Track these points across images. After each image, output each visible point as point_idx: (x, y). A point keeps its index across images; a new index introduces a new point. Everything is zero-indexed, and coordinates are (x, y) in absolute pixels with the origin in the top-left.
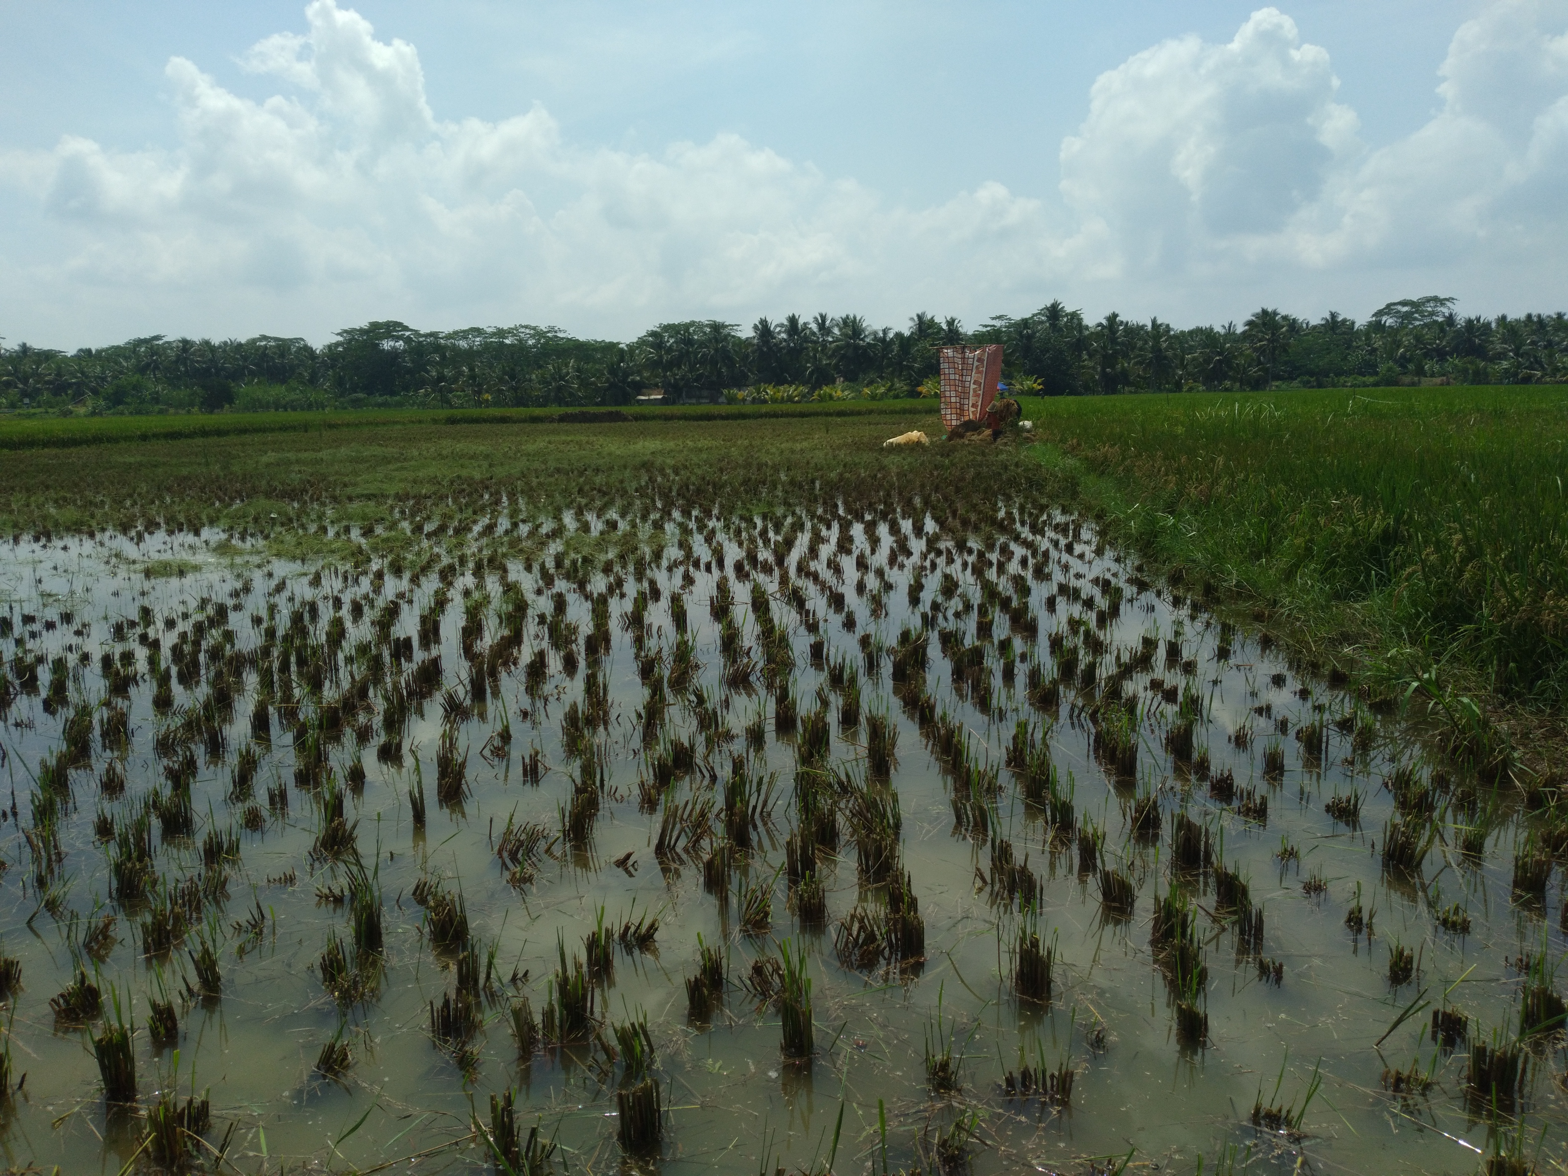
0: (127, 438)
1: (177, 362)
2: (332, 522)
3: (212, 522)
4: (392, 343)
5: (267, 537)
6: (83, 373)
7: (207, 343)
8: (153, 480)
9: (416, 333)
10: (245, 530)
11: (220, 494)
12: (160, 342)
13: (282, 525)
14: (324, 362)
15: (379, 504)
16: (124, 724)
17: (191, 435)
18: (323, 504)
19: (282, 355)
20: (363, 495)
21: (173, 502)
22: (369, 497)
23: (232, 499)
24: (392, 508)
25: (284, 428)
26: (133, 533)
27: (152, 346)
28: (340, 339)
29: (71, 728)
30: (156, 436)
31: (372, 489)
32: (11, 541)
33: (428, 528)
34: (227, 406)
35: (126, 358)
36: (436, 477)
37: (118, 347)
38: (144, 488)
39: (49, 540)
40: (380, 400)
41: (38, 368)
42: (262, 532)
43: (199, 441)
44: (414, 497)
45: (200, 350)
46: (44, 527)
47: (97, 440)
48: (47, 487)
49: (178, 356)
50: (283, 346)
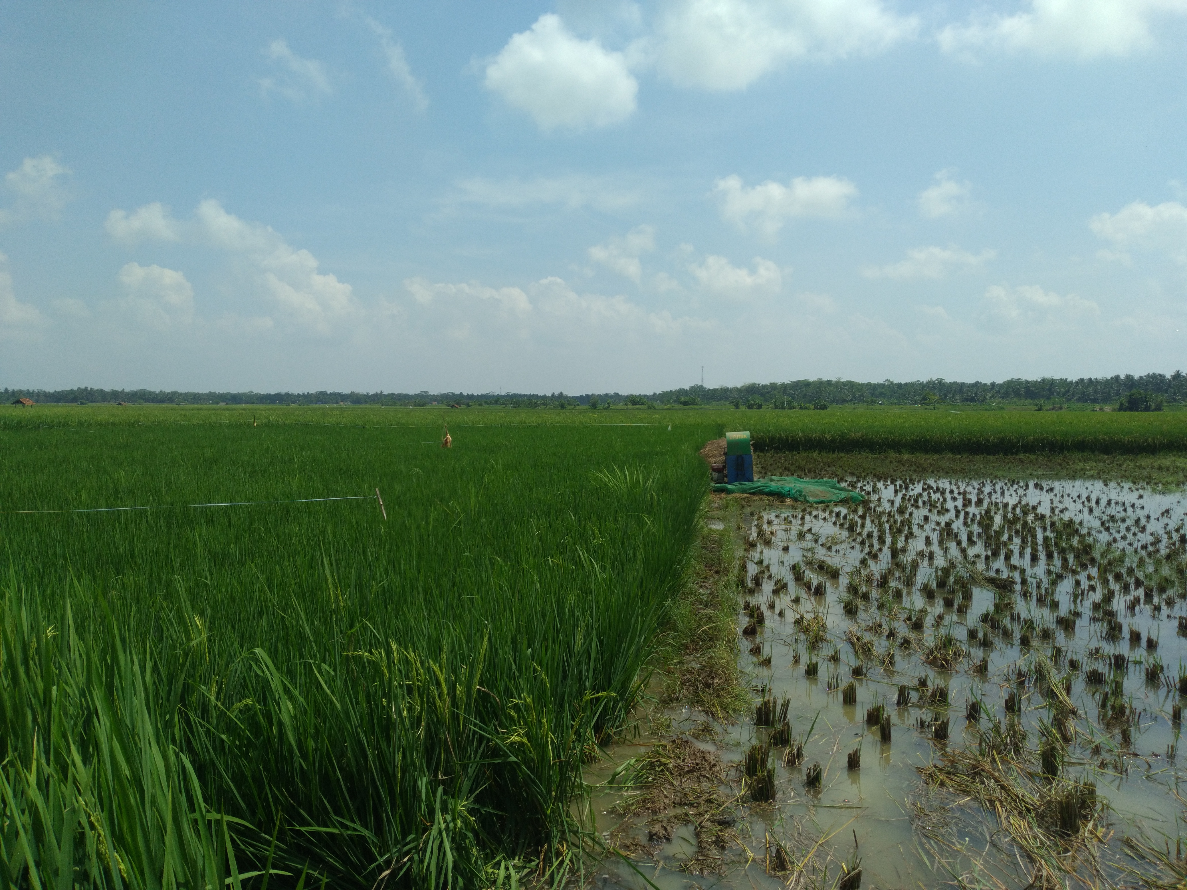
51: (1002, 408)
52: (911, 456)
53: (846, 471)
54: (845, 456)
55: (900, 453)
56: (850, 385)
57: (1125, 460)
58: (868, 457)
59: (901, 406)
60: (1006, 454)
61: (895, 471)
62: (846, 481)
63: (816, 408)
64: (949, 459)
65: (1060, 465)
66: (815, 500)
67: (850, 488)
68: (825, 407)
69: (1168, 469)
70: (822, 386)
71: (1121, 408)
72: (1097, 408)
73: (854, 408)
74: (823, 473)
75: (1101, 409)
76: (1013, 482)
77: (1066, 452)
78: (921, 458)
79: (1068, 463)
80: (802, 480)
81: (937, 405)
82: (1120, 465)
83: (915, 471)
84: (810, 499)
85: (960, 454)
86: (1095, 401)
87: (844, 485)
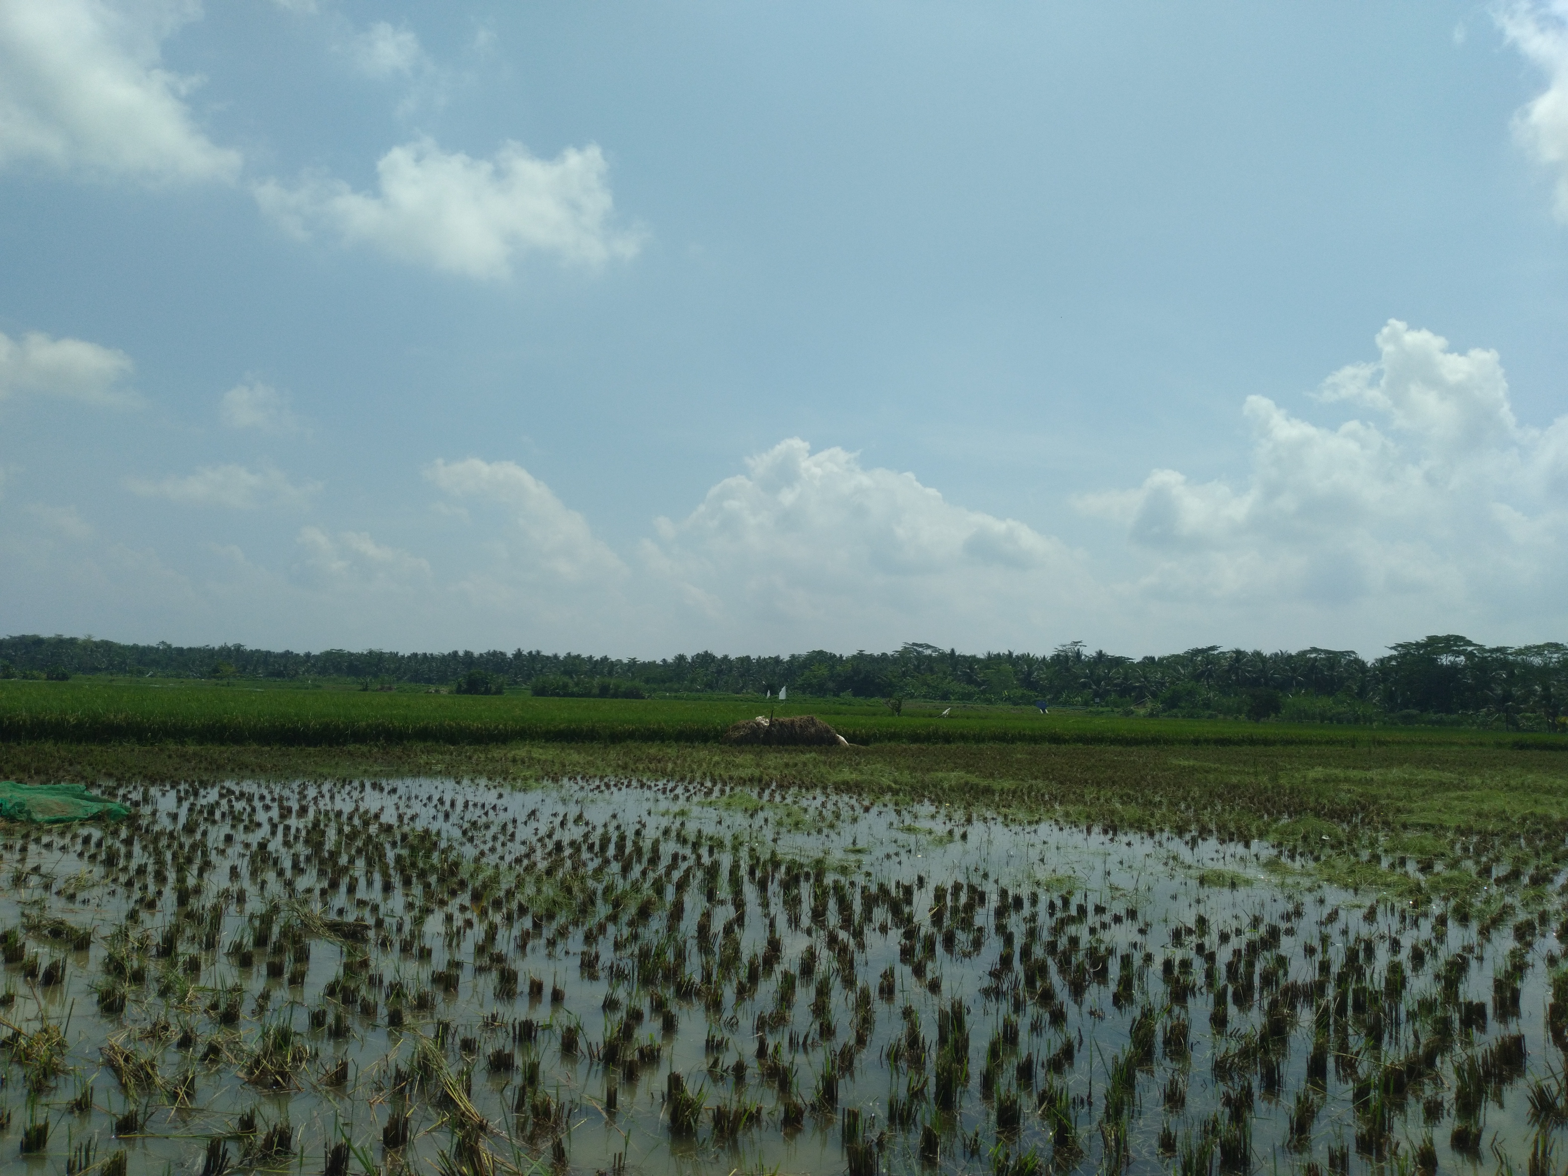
0: (1182, 742)
1: (1228, 671)
2: (1386, 851)
3: (1262, 835)
4: (1451, 658)
5: (1317, 859)
6: (1146, 678)
7: (1258, 654)
8: (1205, 786)
9: (1481, 648)
10: (1295, 847)
11: (1269, 805)
12: (1216, 652)
13: (1332, 847)
14: (1375, 675)
15: (1437, 837)
16: (1185, 1037)
17: (1240, 742)
18: (1376, 830)
19: (1332, 668)
20: (1419, 825)
21: (1224, 810)
22: (1426, 827)
23: (1280, 813)
24: (1453, 843)
25: (1330, 742)
26: (1188, 837)
27: (1208, 656)
28: (1394, 653)
29: (1139, 1029)
30: (1207, 741)
31: (1428, 818)
32: (1085, 831)
33: (1500, 871)
34: (1273, 715)
35: (1183, 666)
36: (1504, 811)
37: (1178, 656)
38: (1196, 792)
39: (1115, 834)
40: (1435, 717)
41: (1109, 672)
42: (1312, 853)
43: (1246, 748)
44: (1479, 833)
45: (1252, 661)
46: (1112, 821)
47: (1155, 741)
48: (1114, 783)
49: (1231, 666)
50: (1333, 658)
51: (319, 687)
52: (198, 748)
53: (99, 771)
54: (97, 749)
55: (183, 743)
56: (107, 647)
57: (475, 750)
58: (133, 750)
59: (181, 680)
60: (331, 745)
61: (176, 770)
62: (100, 786)
63: (49, 678)
64: (255, 751)
65: (400, 758)
66: (47, 817)
67: (105, 797)
68: (65, 677)
69: (523, 762)
70: (62, 645)
71: (459, 691)
72: (433, 689)
73: (111, 681)
74: (61, 773)
75: (437, 691)
76: (344, 782)
77: (405, 742)
78: (214, 750)
79: (409, 756)
80: (24, 786)
81: (232, 680)
82: (470, 758)
83: (206, 769)
84: (39, 817)
85: (269, 744)
86: (429, 681)
87: (96, 792)
